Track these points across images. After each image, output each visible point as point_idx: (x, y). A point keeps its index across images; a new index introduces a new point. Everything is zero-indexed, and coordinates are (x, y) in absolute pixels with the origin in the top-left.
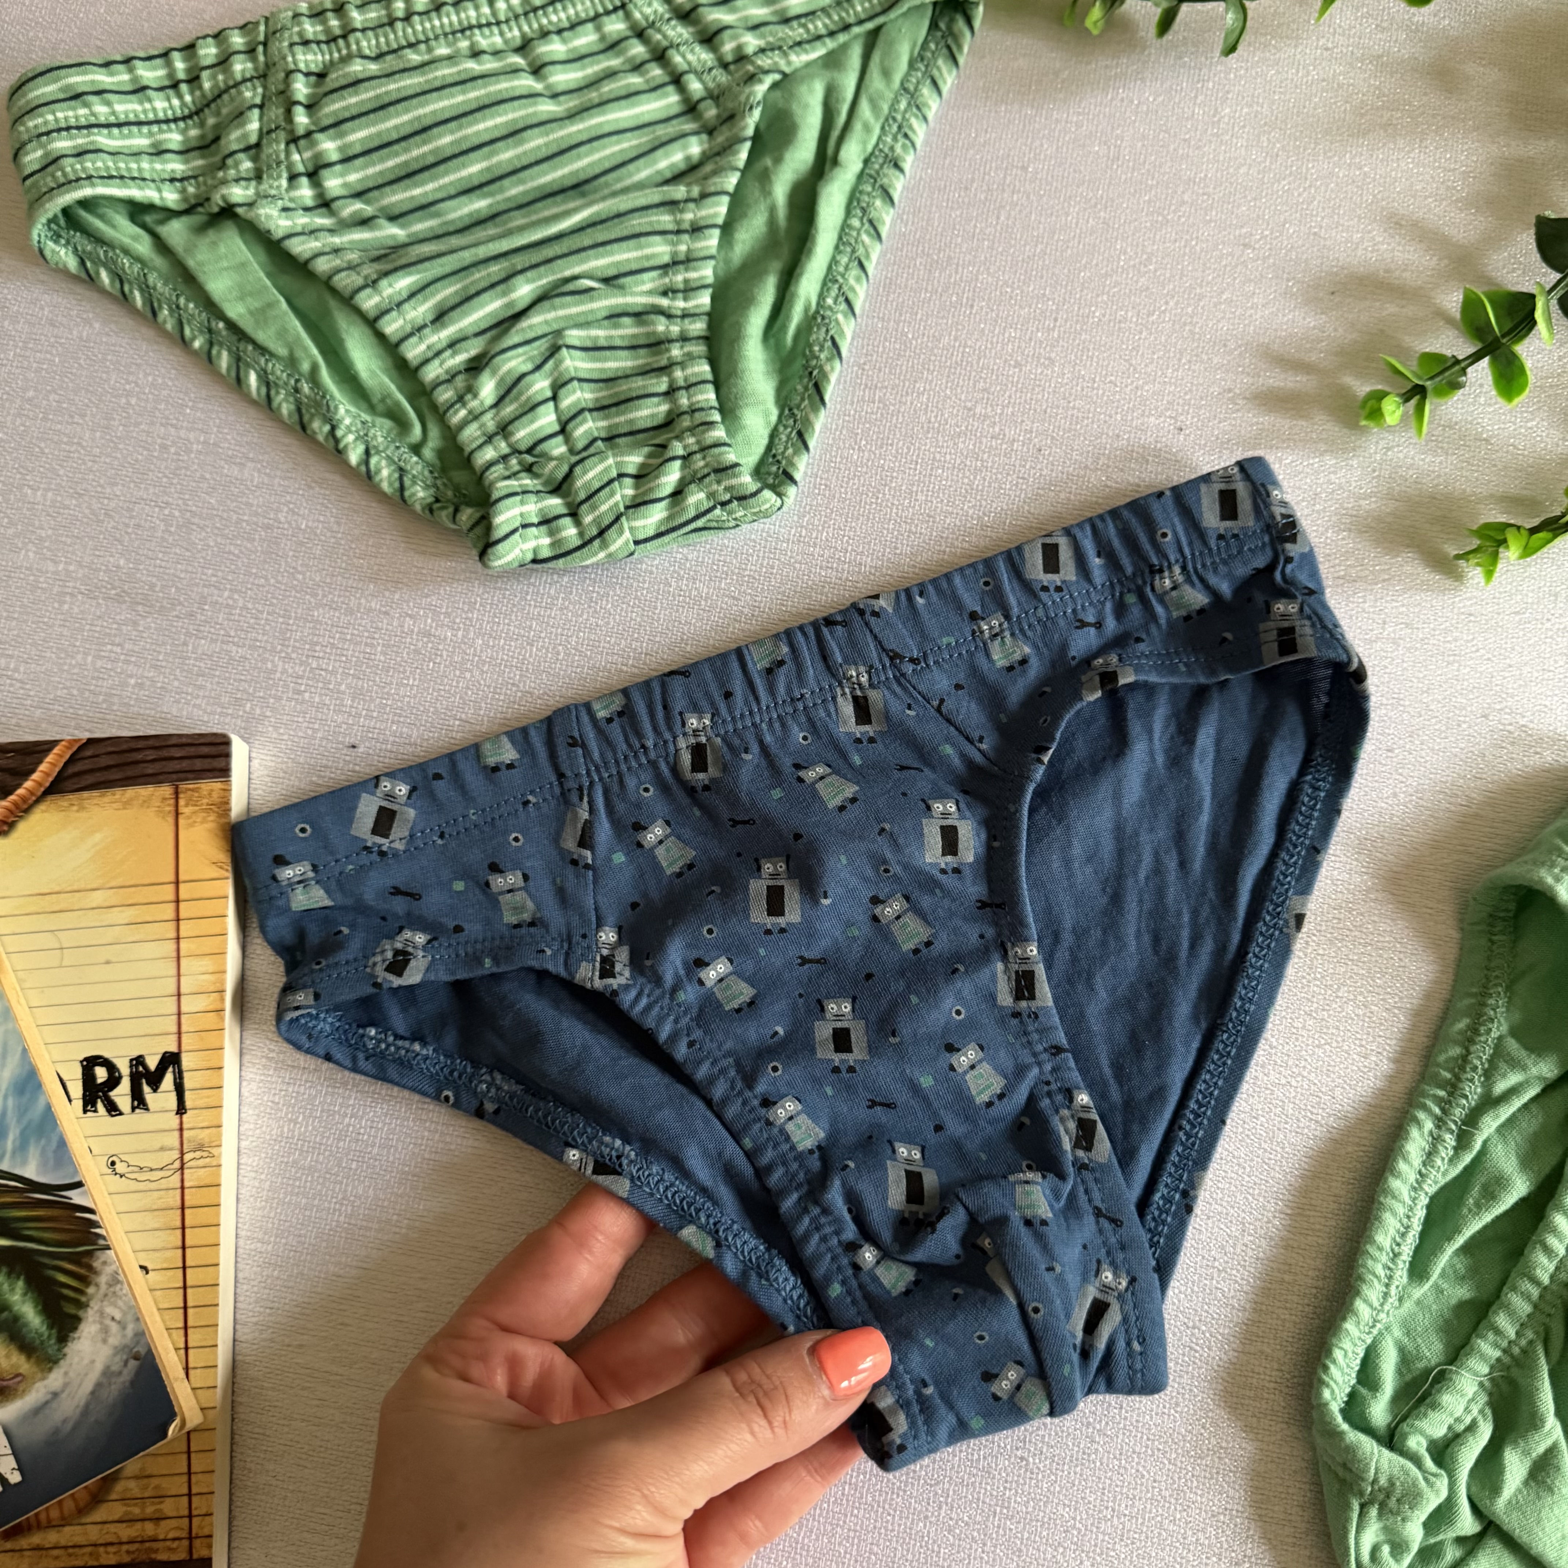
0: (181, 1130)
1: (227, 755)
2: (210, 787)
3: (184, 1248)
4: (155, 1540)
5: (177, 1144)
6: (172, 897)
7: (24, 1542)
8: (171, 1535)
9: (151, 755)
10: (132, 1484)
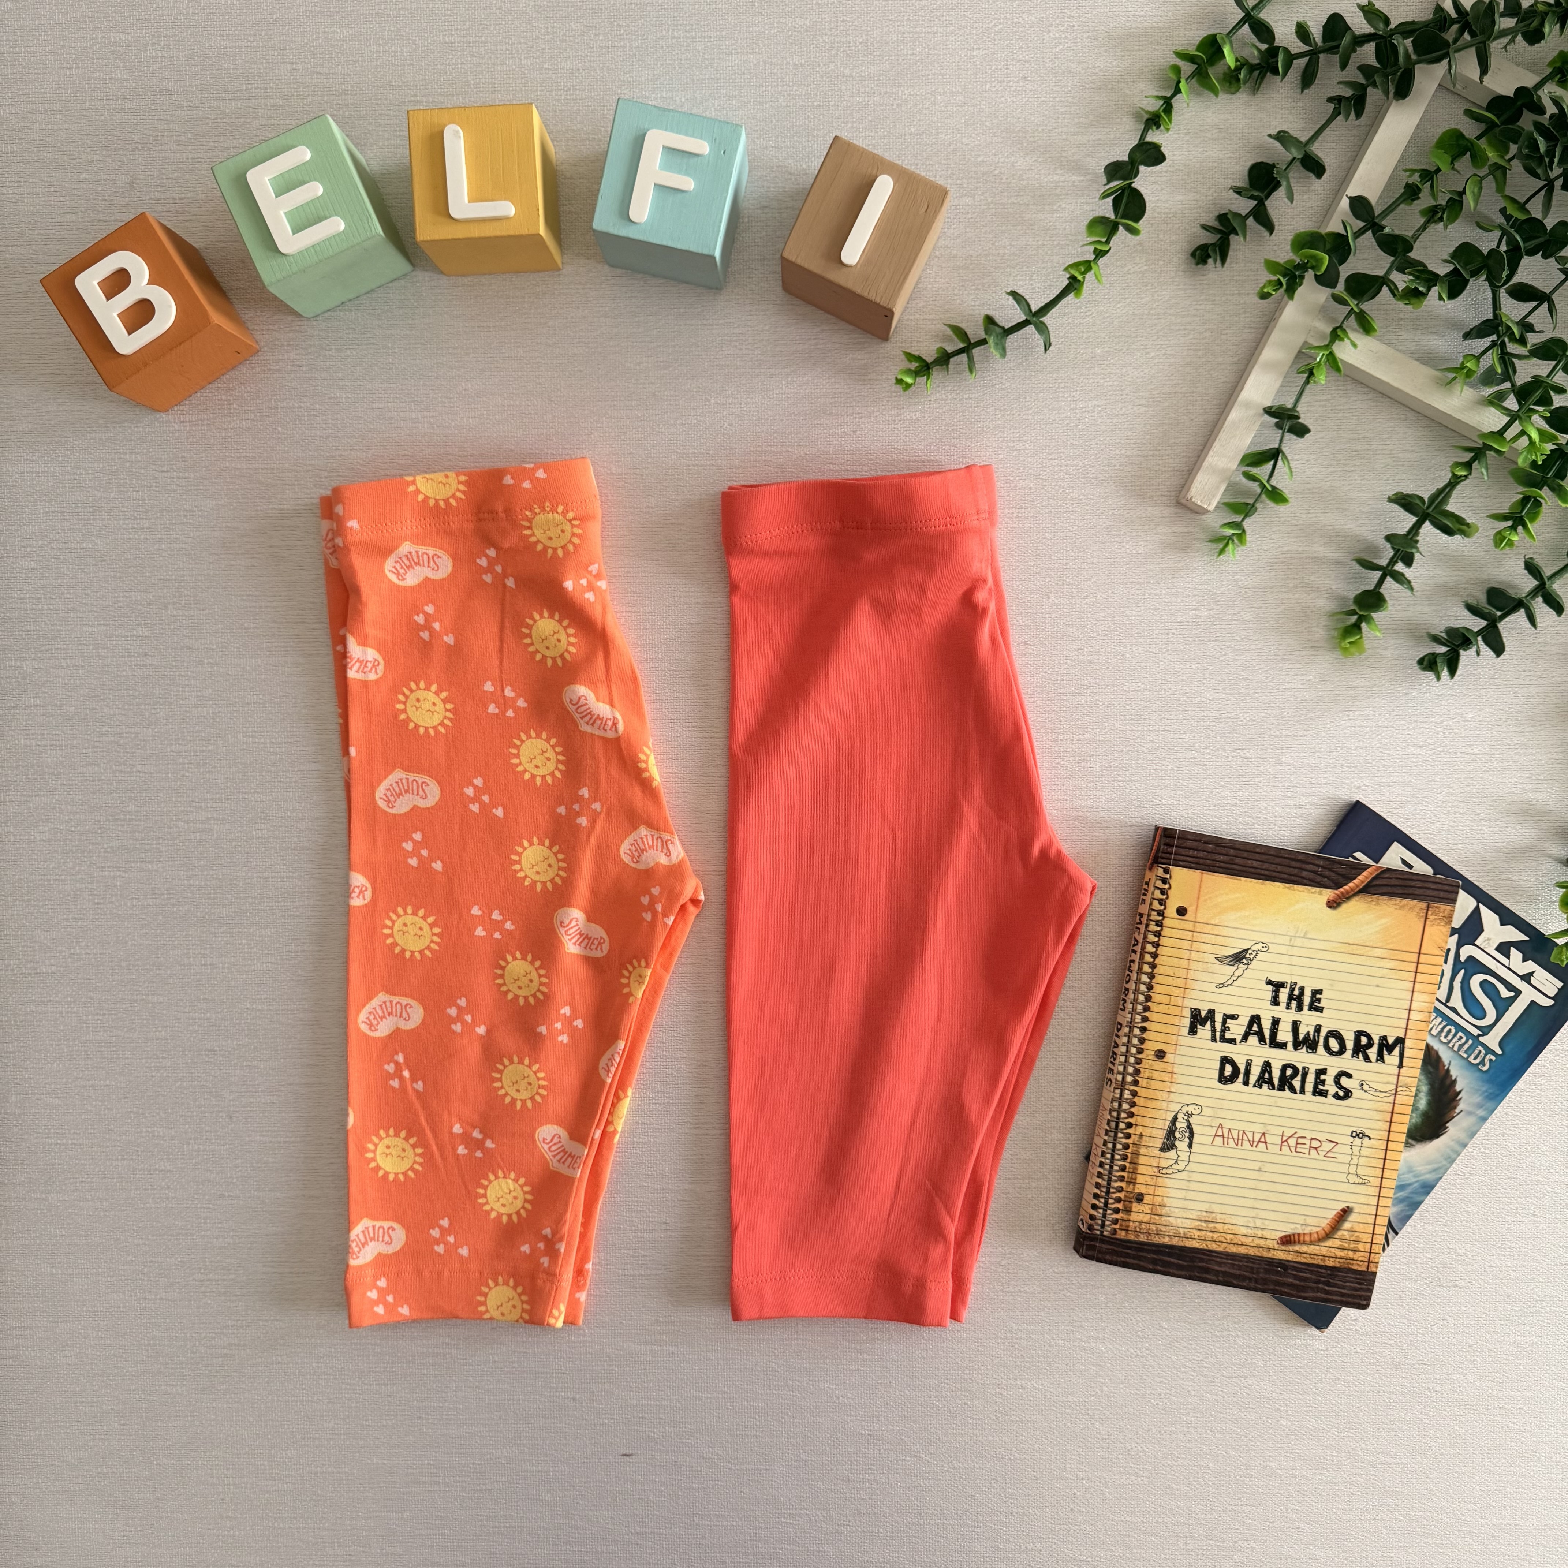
0: (1399, 1075)
1: (1457, 893)
2: (1445, 907)
3: (1389, 1131)
4: (1353, 1260)
5: (1395, 1082)
6: (1416, 960)
7: (1291, 1248)
8: (1360, 1259)
9: (1419, 884)
10: (1346, 1233)
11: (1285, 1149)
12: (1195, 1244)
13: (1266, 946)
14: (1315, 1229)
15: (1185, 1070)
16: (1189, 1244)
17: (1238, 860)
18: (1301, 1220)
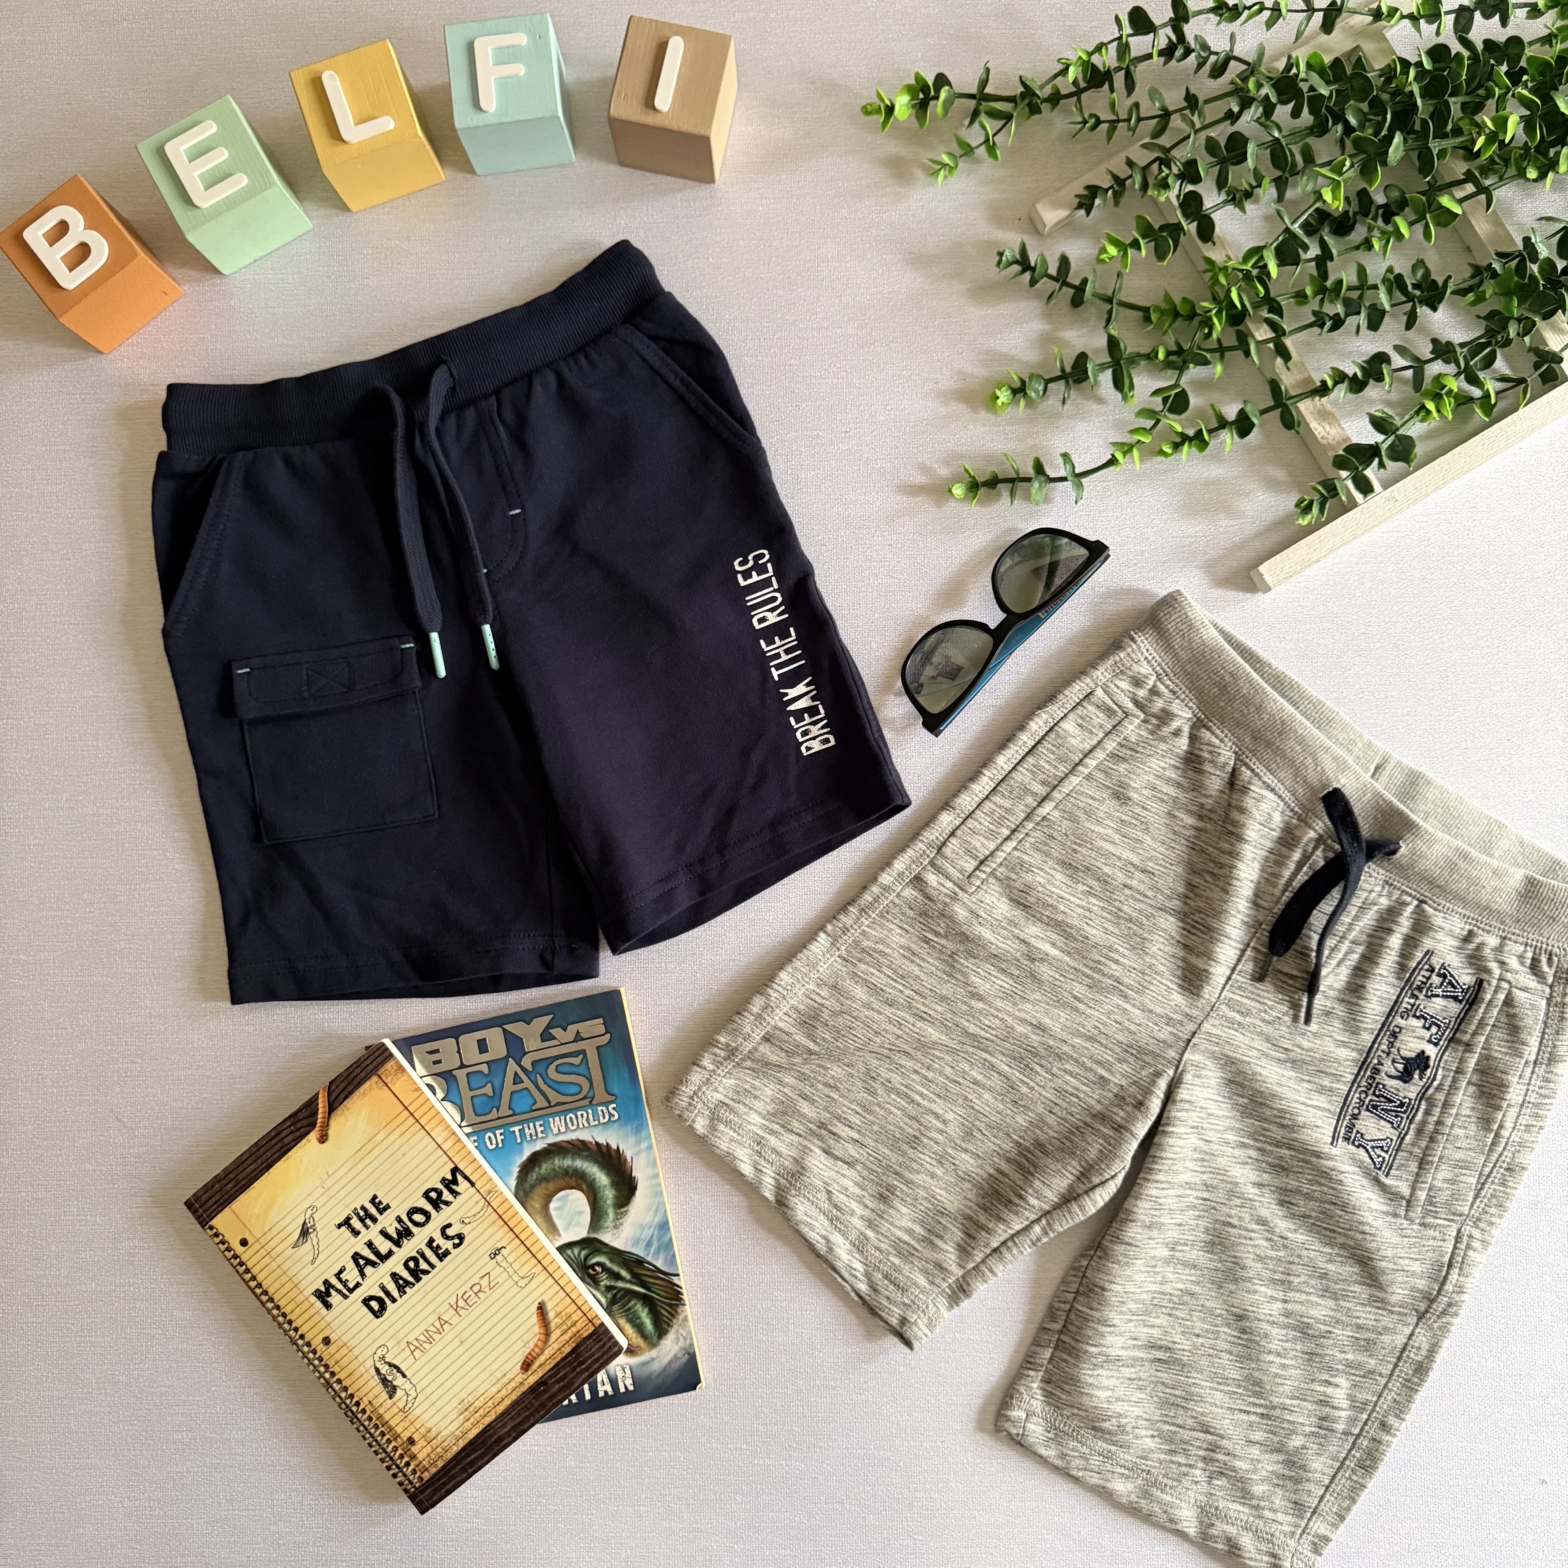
0: (478, 1191)
1: (387, 1049)
2: (389, 1065)
3: (511, 1230)
4: (579, 1331)
5: (480, 1197)
6: (408, 1115)
7: (534, 1367)
8: (583, 1326)
9: (359, 1070)
10: (556, 1320)
11: (462, 1312)
12: (475, 1431)
13: (312, 1207)
14: (536, 1339)
15: (351, 1334)
16: (471, 1435)
17: (240, 1177)
18: (520, 1343)
